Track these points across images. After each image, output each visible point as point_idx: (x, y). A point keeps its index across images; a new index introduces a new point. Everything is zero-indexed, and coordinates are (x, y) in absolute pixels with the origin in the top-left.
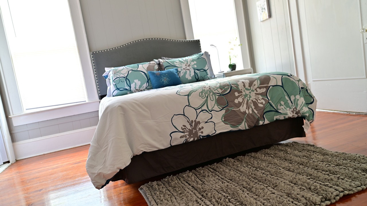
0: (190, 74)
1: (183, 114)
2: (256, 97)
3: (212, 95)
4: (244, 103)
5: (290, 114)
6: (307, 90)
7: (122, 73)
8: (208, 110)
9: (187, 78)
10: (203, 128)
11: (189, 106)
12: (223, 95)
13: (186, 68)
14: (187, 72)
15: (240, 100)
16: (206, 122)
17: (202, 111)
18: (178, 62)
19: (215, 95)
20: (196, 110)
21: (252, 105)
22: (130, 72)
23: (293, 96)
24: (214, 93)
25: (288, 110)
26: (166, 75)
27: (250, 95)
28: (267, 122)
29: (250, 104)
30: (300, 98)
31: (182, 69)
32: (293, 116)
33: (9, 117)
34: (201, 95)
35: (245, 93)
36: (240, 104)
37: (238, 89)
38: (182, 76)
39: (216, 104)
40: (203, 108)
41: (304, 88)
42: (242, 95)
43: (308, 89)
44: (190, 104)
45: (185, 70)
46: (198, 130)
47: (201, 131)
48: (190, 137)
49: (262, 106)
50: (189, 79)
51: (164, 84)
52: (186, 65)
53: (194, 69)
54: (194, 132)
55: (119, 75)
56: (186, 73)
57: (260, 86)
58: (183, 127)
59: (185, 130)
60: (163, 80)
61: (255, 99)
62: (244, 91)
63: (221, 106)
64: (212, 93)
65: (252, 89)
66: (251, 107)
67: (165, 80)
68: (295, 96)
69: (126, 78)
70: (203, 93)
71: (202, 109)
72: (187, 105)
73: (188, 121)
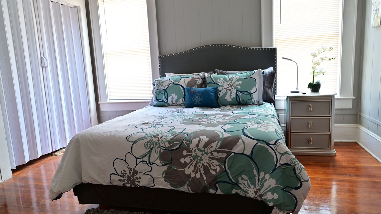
0: (231, 96)
1: (124, 159)
2: (210, 161)
3: (158, 148)
4: (191, 165)
5: (251, 194)
6: (294, 169)
7: (164, 85)
8: (148, 163)
9: (227, 100)
10: (140, 178)
11: (131, 153)
12: (169, 150)
13: (228, 87)
14: (228, 93)
15: (188, 160)
16: (144, 174)
17: (142, 161)
18: (222, 79)
19: (161, 148)
20: (136, 159)
21: (202, 169)
22: (171, 85)
23: (263, 172)
24: (160, 146)
25: (252, 188)
26: (200, 94)
27: (201, 158)
28: (219, 192)
29: (199, 167)
30: (269, 179)
31: (223, 88)
32: (255, 197)
33: (98, 103)
34: (146, 145)
35: (196, 154)
36: (186, 165)
37: (188, 148)
38: (221, 96)
39: (159, 158)
40: (144, 159)
41: (291, 165)
42: (191, 155)
43: (296, 169)
44: (133, 152)
45: (226, 90)
46: (135, 179)
47: (138, 180)
48: (128, 183)
49: (214, 173)
50: (228, 101)
51: (195, 103)
52: (228, 85)
53: (236, 90)
54: (131, 179)
55: (161, 86)
56: (226, 93)
57: (218, 149)
58: (123, 172)
59: (124, 174)
60: (195, 100)
61: (207, 163)
62: (195, 151)
63: (163, 161)
64: (158, 146)
65: (206, 151)
66: (200, 171)
67: (197, 100)
68: (265, 174)
69: (165, 91)
70: (149, 144)
71: (142, 159)
72: (129, 152)
73: (128, 167)
